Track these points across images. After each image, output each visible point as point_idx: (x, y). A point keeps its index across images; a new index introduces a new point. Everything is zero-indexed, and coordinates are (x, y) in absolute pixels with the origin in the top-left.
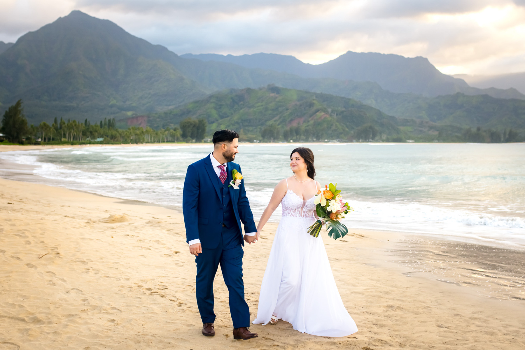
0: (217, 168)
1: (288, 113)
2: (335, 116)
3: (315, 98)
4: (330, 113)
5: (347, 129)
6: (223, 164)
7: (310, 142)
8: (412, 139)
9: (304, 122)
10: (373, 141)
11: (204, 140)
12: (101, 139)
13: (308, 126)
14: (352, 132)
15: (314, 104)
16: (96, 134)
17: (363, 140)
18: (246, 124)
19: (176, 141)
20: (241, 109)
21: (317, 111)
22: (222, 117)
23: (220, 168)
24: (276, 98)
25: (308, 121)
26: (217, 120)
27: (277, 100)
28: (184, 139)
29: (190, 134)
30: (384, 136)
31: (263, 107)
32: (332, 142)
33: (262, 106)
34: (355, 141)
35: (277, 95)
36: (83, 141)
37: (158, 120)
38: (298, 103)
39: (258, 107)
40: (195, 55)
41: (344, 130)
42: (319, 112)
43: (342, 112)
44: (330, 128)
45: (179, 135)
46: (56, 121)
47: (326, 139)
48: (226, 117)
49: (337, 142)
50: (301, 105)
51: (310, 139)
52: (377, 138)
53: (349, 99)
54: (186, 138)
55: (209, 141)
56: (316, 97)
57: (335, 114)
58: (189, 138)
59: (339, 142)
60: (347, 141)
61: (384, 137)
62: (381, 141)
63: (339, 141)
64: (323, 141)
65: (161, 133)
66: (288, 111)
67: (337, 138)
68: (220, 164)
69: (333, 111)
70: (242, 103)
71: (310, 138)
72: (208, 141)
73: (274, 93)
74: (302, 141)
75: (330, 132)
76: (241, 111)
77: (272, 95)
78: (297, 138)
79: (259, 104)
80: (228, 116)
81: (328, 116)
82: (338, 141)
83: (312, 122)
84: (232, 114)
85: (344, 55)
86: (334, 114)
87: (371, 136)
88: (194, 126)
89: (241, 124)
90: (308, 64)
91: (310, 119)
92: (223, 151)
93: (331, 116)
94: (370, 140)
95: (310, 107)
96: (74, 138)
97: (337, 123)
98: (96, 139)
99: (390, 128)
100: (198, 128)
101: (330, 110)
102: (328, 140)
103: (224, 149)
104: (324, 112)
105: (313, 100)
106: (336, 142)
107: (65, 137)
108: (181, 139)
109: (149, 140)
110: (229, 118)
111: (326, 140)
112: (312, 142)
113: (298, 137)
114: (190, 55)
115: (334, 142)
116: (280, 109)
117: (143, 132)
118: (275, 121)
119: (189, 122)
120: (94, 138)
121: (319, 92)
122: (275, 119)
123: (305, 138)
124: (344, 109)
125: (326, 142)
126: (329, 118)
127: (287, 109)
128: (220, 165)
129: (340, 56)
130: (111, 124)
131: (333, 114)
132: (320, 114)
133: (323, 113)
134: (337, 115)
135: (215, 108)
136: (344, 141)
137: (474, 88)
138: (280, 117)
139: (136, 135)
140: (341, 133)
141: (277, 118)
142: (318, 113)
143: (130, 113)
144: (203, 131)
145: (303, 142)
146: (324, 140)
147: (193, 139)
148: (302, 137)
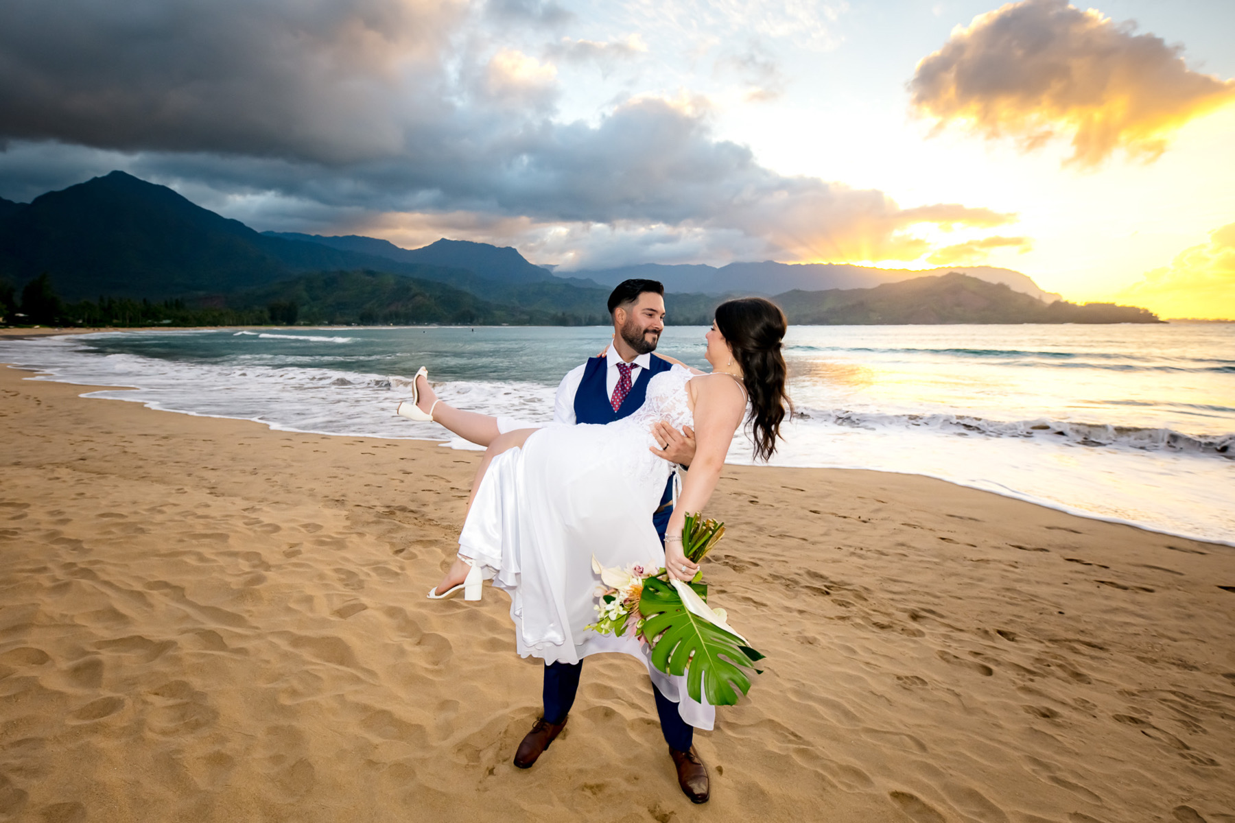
1: (385, 297)
4: (428, 297)
5: (445, 313)
8: (507, 323)
9: (403, 306)
12: (168, 321)
13: (407, 310)
15: (411, 288)
16: (162, 316)
19: (264, 324)
20: (335, 291)
21: (415, 295)
22: (314, 300)
24: (372, 281)
25: (407, 305)
26: (309, 303)
27: (373, 283)
28: (273, 322)
29: (279, 317)
31: (358, 290)
34: (454, 324)
35: (373, 279)
36: (144, 323)
37: (238, 301)
38: (395, 287)
39: (354, 290)
41: (442, 314)
42: (417, 296)
43: (440, 297)
44: (430, 312)
45: (267, 318)
46: (102, 299)
48: (317, 300)
50: (398, 290)
52: (474, 322)
53: (446, 285)
54: (275, 321)
55: (302, 324)
56: (414, 282)
58: (279, 321)
61: (481, 320)
64: (423, 324)
65: (245, 315)
69: (431, 296)
70: (335, 285)
71: (410, 322)
72: (300, 323)
73: (369, 276)
74: (402, 324)
75: (429, 316)
77: (368, 278)
81: (426, 300)
83: (410, 306)
85: (438, 242)
87: (469, 320)
88: (285, 308)
90: (403, 249)
91: (408, 303)
93: (429, 300)
95: (408, 292)
96: (131, 320)
97: (436, 308)
98: (162, 321)
100: (290, 311)
101: (428, 294)
104: (422, 296)
105: (411, 284)
107: (117, 318)
110: (321, 301)
111: (426, 324)
113: (397, 320)
114: (272, 232)
116: (377, 293)
117: (222, 314)
119: (279, 304)
120: (158, 319)
121: (415, 277)
122: (372, 302)
123: (405, 321)
124: (441, 294)
126: (428, 303)
127: (384, 293)
129: (434, 243)
130: (179, 305)
131: (431, 299)
132: (419, 298)
134: (435, 299)
135: (305, 290)
137: (558, 278)
138: (378, 301)
139: (214, 317)
141: (374, 301)
142: (416, 298)
143: (201, 293)
144: (296, 314)
147: (284, 321)
148: (402, 320)
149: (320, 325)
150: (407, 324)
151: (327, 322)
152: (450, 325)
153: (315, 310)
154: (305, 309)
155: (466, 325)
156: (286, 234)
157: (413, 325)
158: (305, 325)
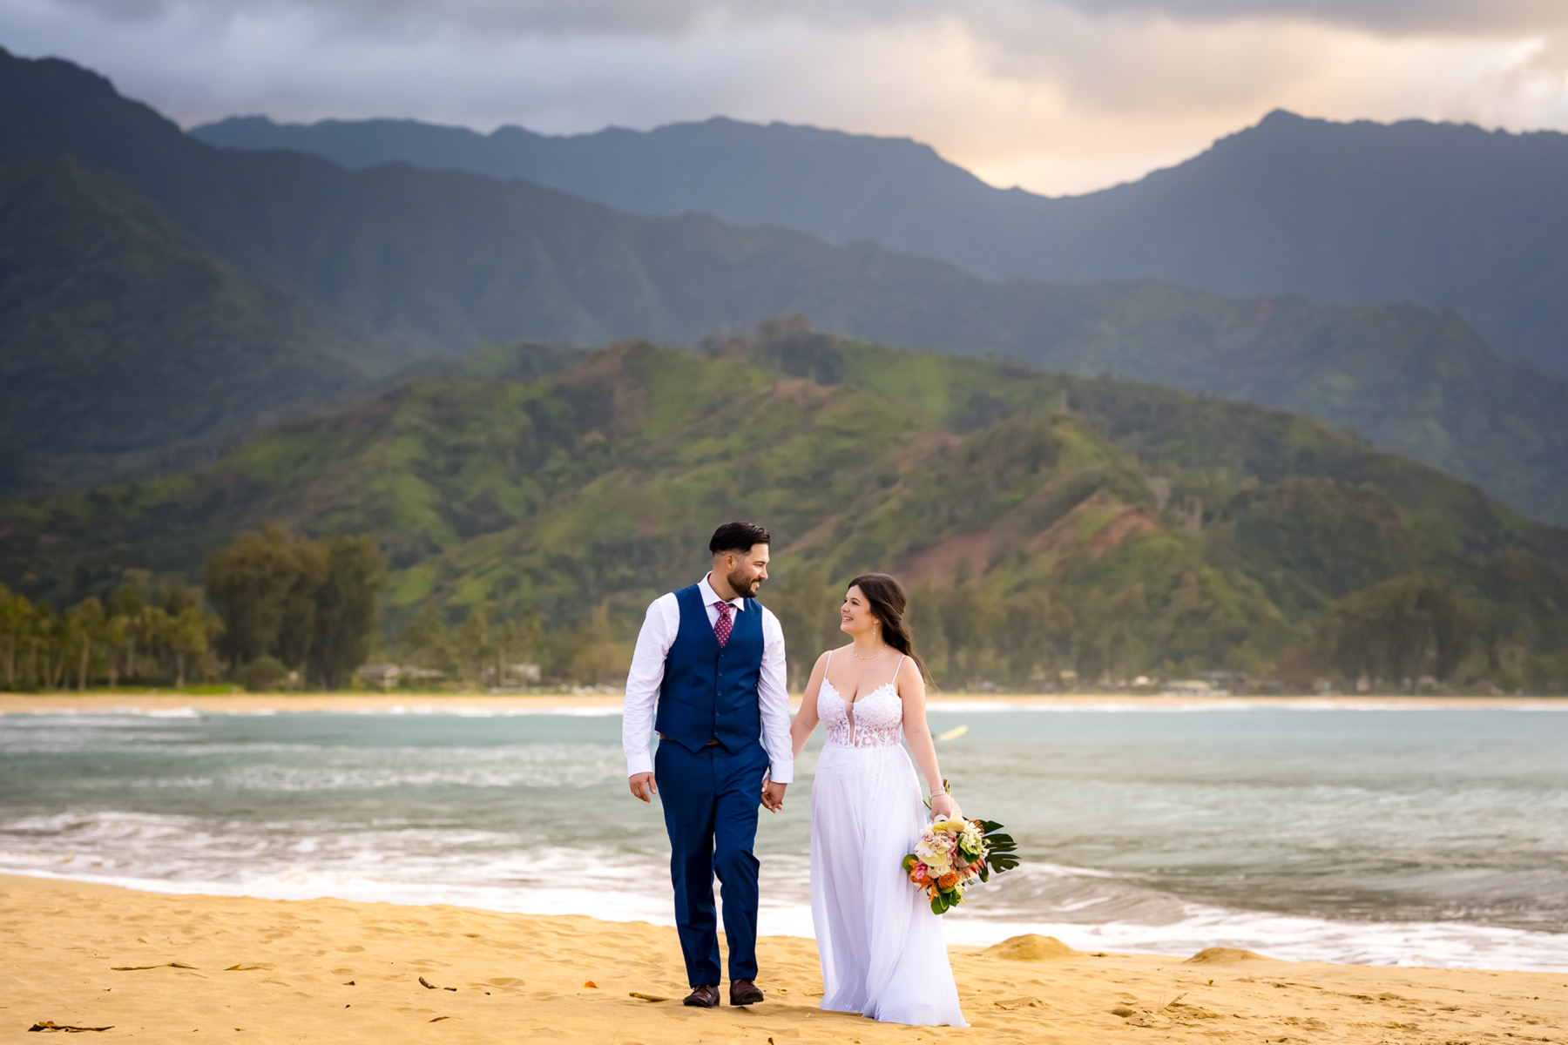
0: (713, 609)
1: (893, 504)
2: (1194, 526)
3: (1063, 410)
4: (1162, 505)
5: (1274, 612)
6: (727, 601)
7: (1038, 689)
9: (997, 561)
10: (1444, 686)
11: (362, 671)
13: (1020, 588)
14: (1307, 629)
15: (1059, 445)
17: (1379, 681)
18: (624, 571)
19: (180, 681)
20: (591, 475)
21: (1082, 492)
22: (467, 528)
23: (719, 609)
24: (818, 406)
25: (1023, 559)
26: (435, 549)
27: (824, 418)
28: (234, 664)
29: (270, 635)
30: (1511, 656)
31: (728, 465)
32: (1177, 691)
33: (725, 456)
34: (1327, 685)
35: (823, 392)
37: (47, 540)
38: (957, 441)
39: (701, 462)
40: (294, 130)
41: (1253, 616)
42: (1095, 497)
43: (1241, 500)
44: (1166, 601)
45: (201, 644)
47: (1143, 673)
48: (489, 529)
49: (1215, 693)
50: (973, 457)
51: (1039, 674)
52: (1468, 667)
53: (1284, 419)
54: (247, 659)
55: (388, 683)
56: (1074, 404)
57: (1198, 515)
58: (269, 661)
59: (1224, 693)
60: (1274, 684)
61: (1515, 657)
62: (1494, 690)
63: (1223, 685)
64: (1122, 683)
65: (84, 624)
66: (892, 490)
67: (1211, 668)
68: (719, 600)
69: (1178, 496)
70: (595, 436)
71: (1037, 667)
72: (382, 678)
73: (800, 373)
74: (987, 685)
75: (1164, 626)
76: (593, 488)
77: (790, 386)
78: (953, 664)
79: (709, 445)
80: (505, 523)
81: (1148, 526)
82: (1215, 684)
83: (1045, 564)
84: (532, 508)
85: (1248, 132)
86: (1191, 510)
87: (1431, 654)
88: (301, 583)
89: (590, 573)
90: (1016, 195)
91: (1035, 544)
92: (729, 572)
93: (1167, 522)
94: (1427, 680)
95: (1034, 470)
97: (1207, 571)
99: (1550, 604)
100: (325, 597)
101: (1160, 487)
102: (1155, 682)
103: (729, 566)
104: (1128, 497)
105: (1055, 421)
106: (1206, 695)
108: (215, 666)
109: (10, 676)
110: (510, 534)
111: (1142, 681)
112: (1050, 692)
113: (962, 657)
114: (258, 125)
115: (1195, 692)
116: (844, 480)
118: (809, 554)
119: (268, 557)
121: (1086, 370)
122: (809, 539)
123: (1005, 663)
124: (1249, 483)
125: (1142, 691)
126: (1160, 542)
127: (886, 482)
128: (721, 602)
129: (1219, 144)
131: (1179, 514)
132: (1100, 513)
133: (1117, 508)
134: (1207, 517)
135: (422, 470)
136: (1256, 684)
138: (843, 533)
140: (1237, 638)
141: (821, 534)
142: (1083, 507)
144: (359, 617)
145: (992, 692)
146: (1131, 677)
147: (291, 665)
148: (988, 657)
149: (493, 683)
150: (1017, 680)
151: (532, 671)
152: (1306, 689)
153: (471, 591)
154: (412, 586)
155: (1412, 692)
156: (330, 129)
157: (1061, 687)
158: (405, 685)
